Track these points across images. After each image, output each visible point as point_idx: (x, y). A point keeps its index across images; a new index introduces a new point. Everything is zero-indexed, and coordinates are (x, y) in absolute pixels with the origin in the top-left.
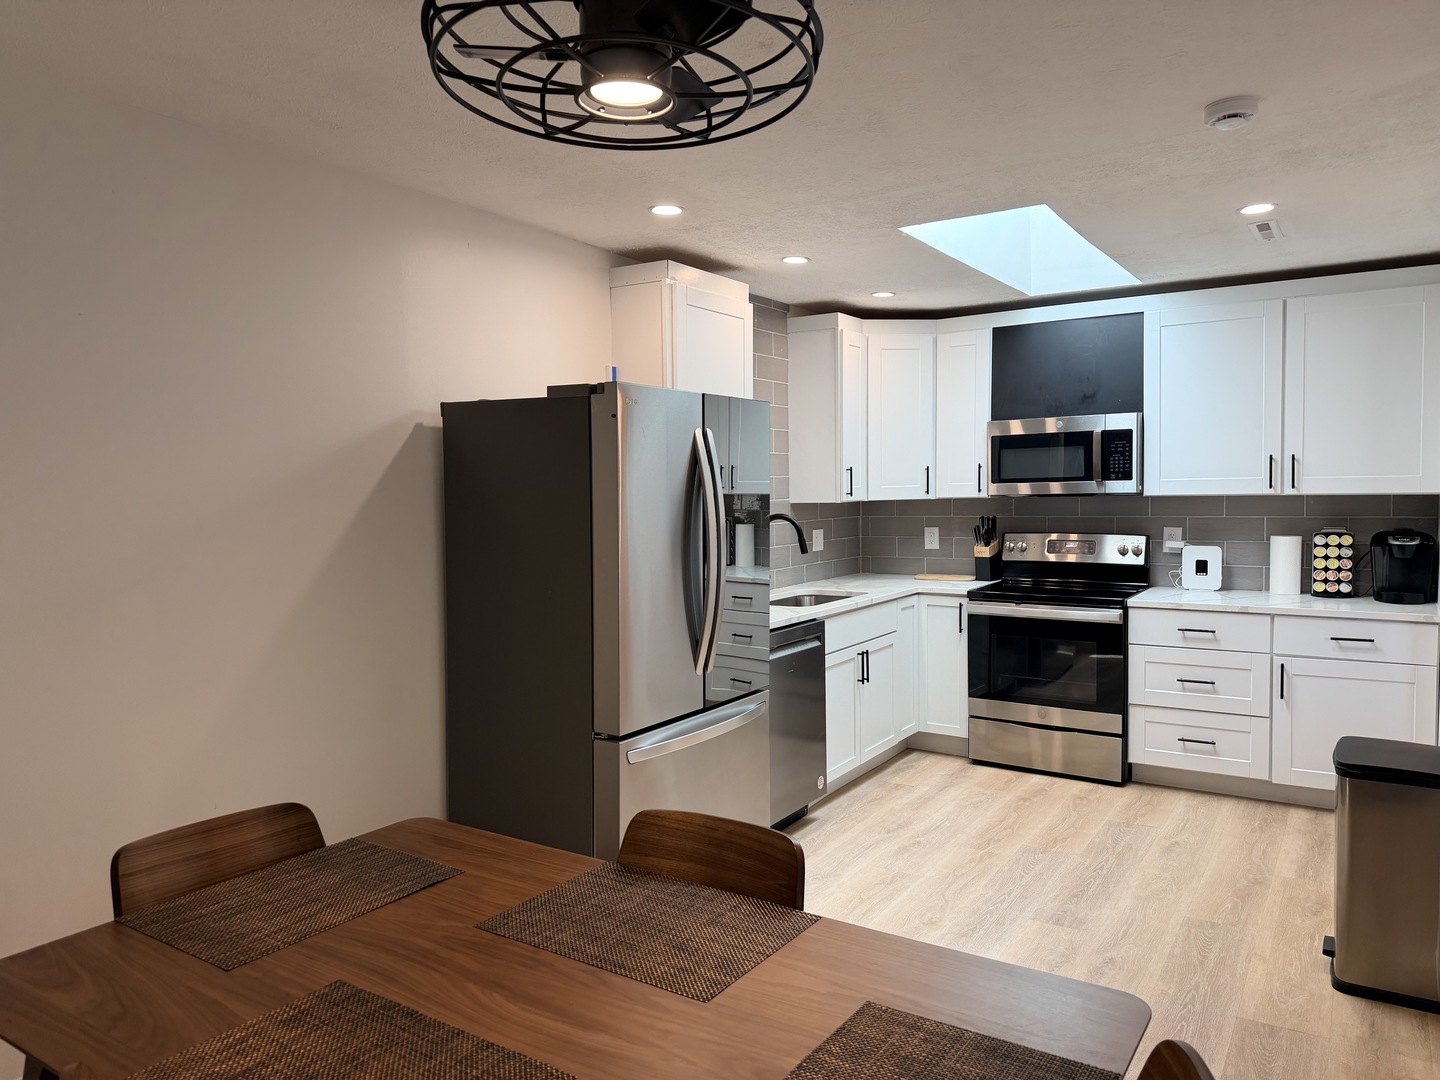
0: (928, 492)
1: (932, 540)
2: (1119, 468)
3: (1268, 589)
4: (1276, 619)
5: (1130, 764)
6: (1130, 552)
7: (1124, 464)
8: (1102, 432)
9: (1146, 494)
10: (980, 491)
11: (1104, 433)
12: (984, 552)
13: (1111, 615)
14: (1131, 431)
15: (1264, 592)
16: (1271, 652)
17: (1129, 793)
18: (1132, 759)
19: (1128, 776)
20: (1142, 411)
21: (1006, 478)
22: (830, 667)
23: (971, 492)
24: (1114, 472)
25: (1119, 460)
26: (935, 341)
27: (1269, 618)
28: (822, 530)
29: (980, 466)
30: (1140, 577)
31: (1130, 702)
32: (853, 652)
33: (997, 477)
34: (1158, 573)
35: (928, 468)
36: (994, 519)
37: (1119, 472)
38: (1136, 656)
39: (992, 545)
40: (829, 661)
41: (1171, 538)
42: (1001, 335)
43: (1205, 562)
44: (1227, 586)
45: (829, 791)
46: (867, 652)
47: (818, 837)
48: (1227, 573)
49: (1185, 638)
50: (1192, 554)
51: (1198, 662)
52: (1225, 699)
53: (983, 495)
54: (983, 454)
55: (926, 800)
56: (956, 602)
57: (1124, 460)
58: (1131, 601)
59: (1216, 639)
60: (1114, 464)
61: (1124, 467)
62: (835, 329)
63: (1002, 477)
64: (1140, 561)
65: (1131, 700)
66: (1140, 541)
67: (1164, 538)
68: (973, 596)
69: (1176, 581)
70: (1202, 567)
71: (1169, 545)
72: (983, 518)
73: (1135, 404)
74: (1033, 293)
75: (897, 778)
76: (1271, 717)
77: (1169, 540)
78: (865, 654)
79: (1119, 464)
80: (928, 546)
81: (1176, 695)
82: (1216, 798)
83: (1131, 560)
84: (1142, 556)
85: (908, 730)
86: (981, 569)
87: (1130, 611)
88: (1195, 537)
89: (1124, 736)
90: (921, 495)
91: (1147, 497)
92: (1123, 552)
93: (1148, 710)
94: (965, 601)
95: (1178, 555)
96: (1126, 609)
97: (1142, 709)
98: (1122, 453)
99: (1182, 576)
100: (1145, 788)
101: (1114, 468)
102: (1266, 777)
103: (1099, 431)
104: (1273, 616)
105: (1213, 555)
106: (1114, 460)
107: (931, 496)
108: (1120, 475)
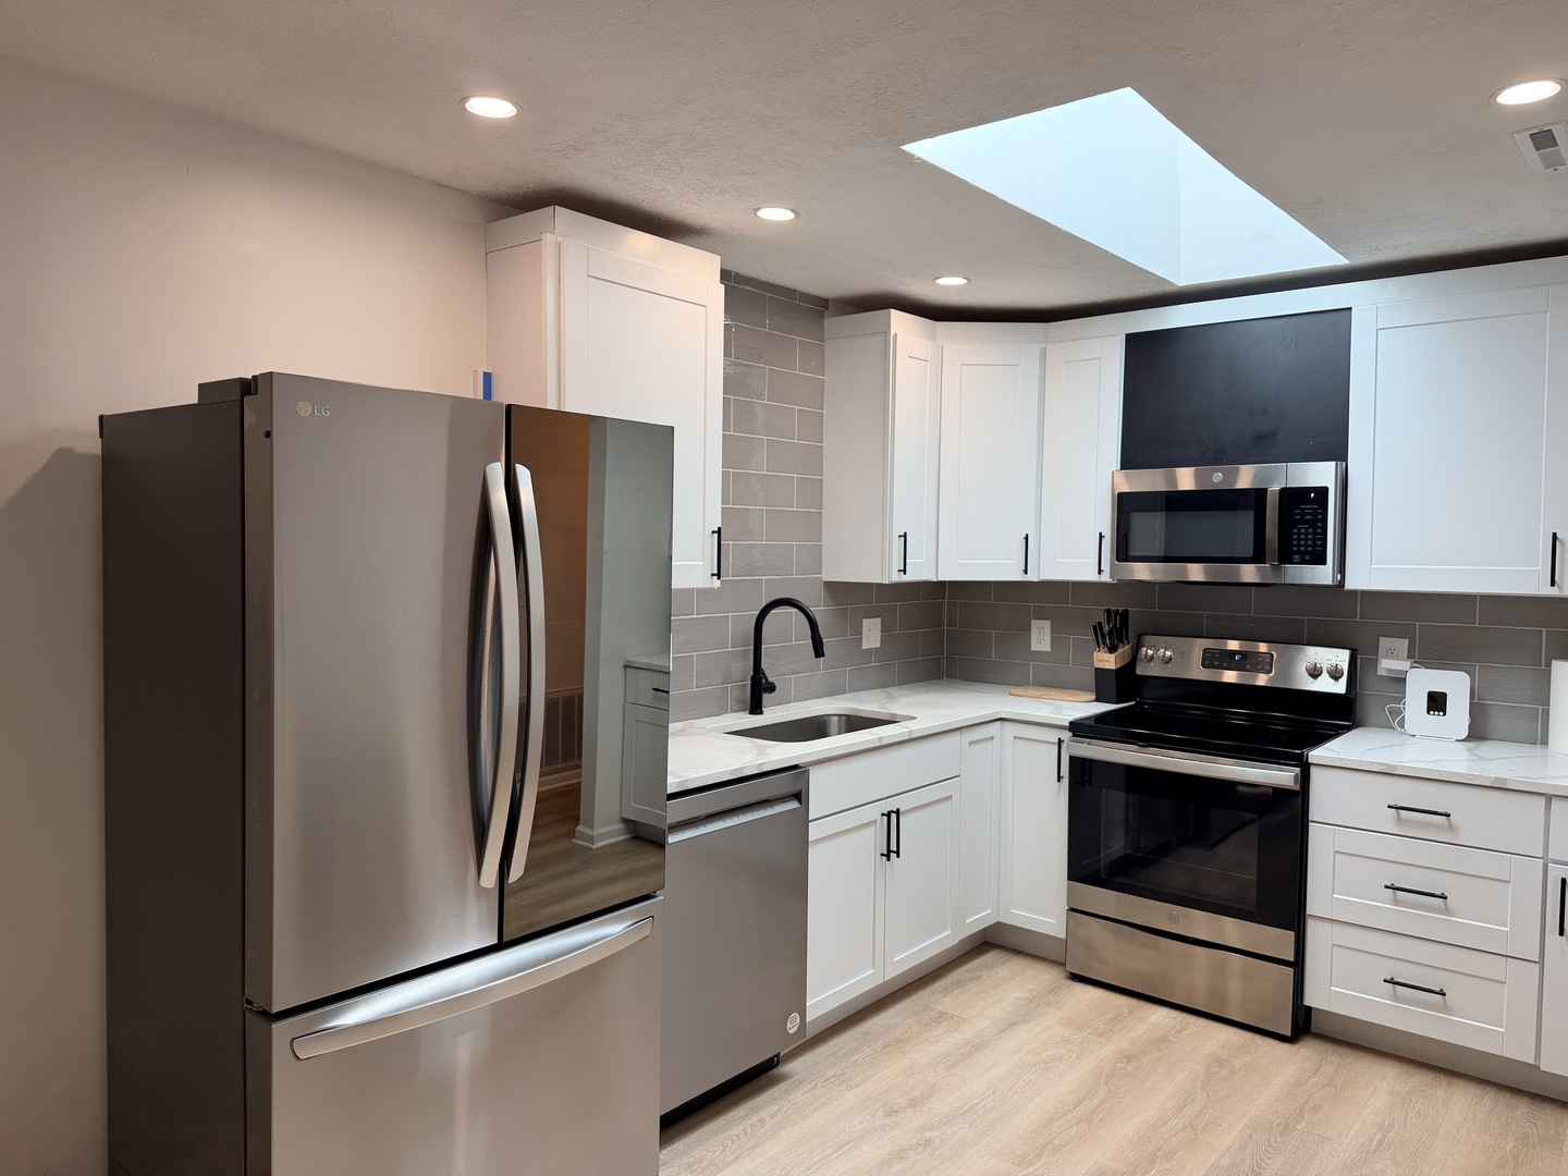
0: (1026, 572)
1: (1041, 638)
2: (1306, 546)
3: (1545, 742)
4: (1555, 803)
5: (1309, 1009)
6: (1325, 673)
7: (1314, 540)
8: (1283, 491)
9: (1350, 585)
10: (1100, 571)
11: (1285, 492)
12: (1108, 661)
13: (1281, 776)
14: (1325, 490)
15: (1538, 749)
16: (1545, 857)
17: (1304, 1055)
18: (1310, 1000)
19: (1303, 1025)
20: (1346, 460)
21: (1137, 554)
22: (818, 841)
23: (1090, 575)
24: (1298, 552)
25: (1307, 534)
26: (1044, 352)
27: (1542, 801)
28: (878, 620)
29: (1101, 536)
30: (1337, 714)
31: (1308, 912)
32: (874, 812)
33: (1123, 552)
34: (1370, 703)
35: (1027, 538)
36: (1126, 612)
37: (1307, 552)
38: (1321, 843)
39: (1120, 651)
40: (815, 831)
41: (1391, 655)
42: (1138, 345)
43: (1444, 695)
44: (1478, 732)
45: (810, 1033)
46: (898, 812)
47: (772, 1116)
48: (1477, 710)
49: (1399, 820)
50: (1422, 682)
51: (1420, 859)
52: (1466, 923)
53: (1106, 578)
54: (1102, 519)
55: (974, 1047)
56: (1054, 736)
57: (1315, 533)
58: (1316, 754)
59: (1450, 827)
60: (1299, 540)
61: (1314, 545)
62: (885, 331)
63: (1132, 553)
64: (1340, 687)
65: (1312, 908)
66: (1341, 657)
67: (1381, 653)
68: (1079, 729)
69: (1394, 720)
70: (1437, 702)
71: (1387, 665)
72: (1108, 612)
73: (1336, 449)
74: (1183, 280)
75: (947, 1001)
76: (1541, 962)
77: (1387, 657)
78: (891, 817)
79: (1306, 539)
80: (1035, 647)
81: (1382, 909)
82: (1443, 1080)
83: (1325, 685)
84: (1344, 680)
85: (978, 919)
86: (1104, 685)
87: (1314, 772)
88: (1430, 655)
89: (1298, 964)
90: (1015, 575)
91: (1354, 593)
92: (1315, 673)
93: (1337, 928)
94: (1066, 736)
95: (1400, 680)
96: (1306, 768)
97: (1327, 926)
98: (1312, 524)
99: (1406, 714)
100: (1329, 1047)
101: (1299, 546)
102: (1531, 1061)
103: (1277, 488)
104: (1549, 798)
105: (1456, 685)
106: (1299, 534)
107: (1032, 577)
108: (1307, 557)
